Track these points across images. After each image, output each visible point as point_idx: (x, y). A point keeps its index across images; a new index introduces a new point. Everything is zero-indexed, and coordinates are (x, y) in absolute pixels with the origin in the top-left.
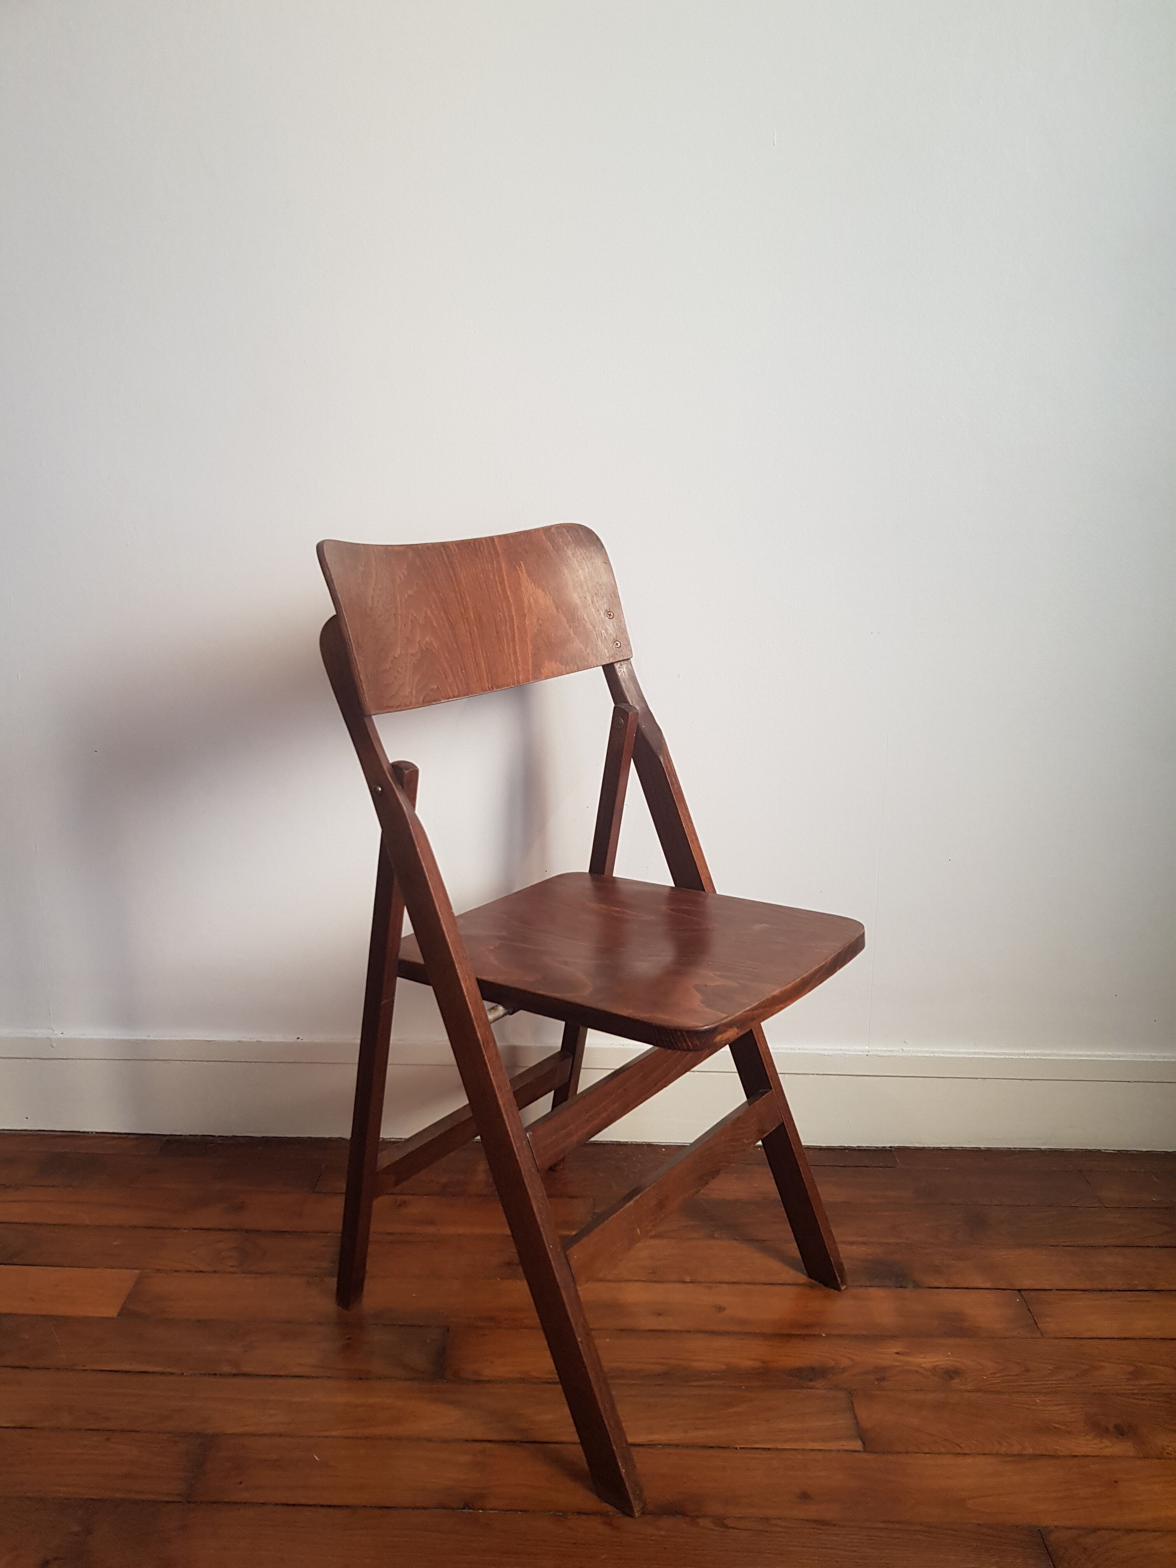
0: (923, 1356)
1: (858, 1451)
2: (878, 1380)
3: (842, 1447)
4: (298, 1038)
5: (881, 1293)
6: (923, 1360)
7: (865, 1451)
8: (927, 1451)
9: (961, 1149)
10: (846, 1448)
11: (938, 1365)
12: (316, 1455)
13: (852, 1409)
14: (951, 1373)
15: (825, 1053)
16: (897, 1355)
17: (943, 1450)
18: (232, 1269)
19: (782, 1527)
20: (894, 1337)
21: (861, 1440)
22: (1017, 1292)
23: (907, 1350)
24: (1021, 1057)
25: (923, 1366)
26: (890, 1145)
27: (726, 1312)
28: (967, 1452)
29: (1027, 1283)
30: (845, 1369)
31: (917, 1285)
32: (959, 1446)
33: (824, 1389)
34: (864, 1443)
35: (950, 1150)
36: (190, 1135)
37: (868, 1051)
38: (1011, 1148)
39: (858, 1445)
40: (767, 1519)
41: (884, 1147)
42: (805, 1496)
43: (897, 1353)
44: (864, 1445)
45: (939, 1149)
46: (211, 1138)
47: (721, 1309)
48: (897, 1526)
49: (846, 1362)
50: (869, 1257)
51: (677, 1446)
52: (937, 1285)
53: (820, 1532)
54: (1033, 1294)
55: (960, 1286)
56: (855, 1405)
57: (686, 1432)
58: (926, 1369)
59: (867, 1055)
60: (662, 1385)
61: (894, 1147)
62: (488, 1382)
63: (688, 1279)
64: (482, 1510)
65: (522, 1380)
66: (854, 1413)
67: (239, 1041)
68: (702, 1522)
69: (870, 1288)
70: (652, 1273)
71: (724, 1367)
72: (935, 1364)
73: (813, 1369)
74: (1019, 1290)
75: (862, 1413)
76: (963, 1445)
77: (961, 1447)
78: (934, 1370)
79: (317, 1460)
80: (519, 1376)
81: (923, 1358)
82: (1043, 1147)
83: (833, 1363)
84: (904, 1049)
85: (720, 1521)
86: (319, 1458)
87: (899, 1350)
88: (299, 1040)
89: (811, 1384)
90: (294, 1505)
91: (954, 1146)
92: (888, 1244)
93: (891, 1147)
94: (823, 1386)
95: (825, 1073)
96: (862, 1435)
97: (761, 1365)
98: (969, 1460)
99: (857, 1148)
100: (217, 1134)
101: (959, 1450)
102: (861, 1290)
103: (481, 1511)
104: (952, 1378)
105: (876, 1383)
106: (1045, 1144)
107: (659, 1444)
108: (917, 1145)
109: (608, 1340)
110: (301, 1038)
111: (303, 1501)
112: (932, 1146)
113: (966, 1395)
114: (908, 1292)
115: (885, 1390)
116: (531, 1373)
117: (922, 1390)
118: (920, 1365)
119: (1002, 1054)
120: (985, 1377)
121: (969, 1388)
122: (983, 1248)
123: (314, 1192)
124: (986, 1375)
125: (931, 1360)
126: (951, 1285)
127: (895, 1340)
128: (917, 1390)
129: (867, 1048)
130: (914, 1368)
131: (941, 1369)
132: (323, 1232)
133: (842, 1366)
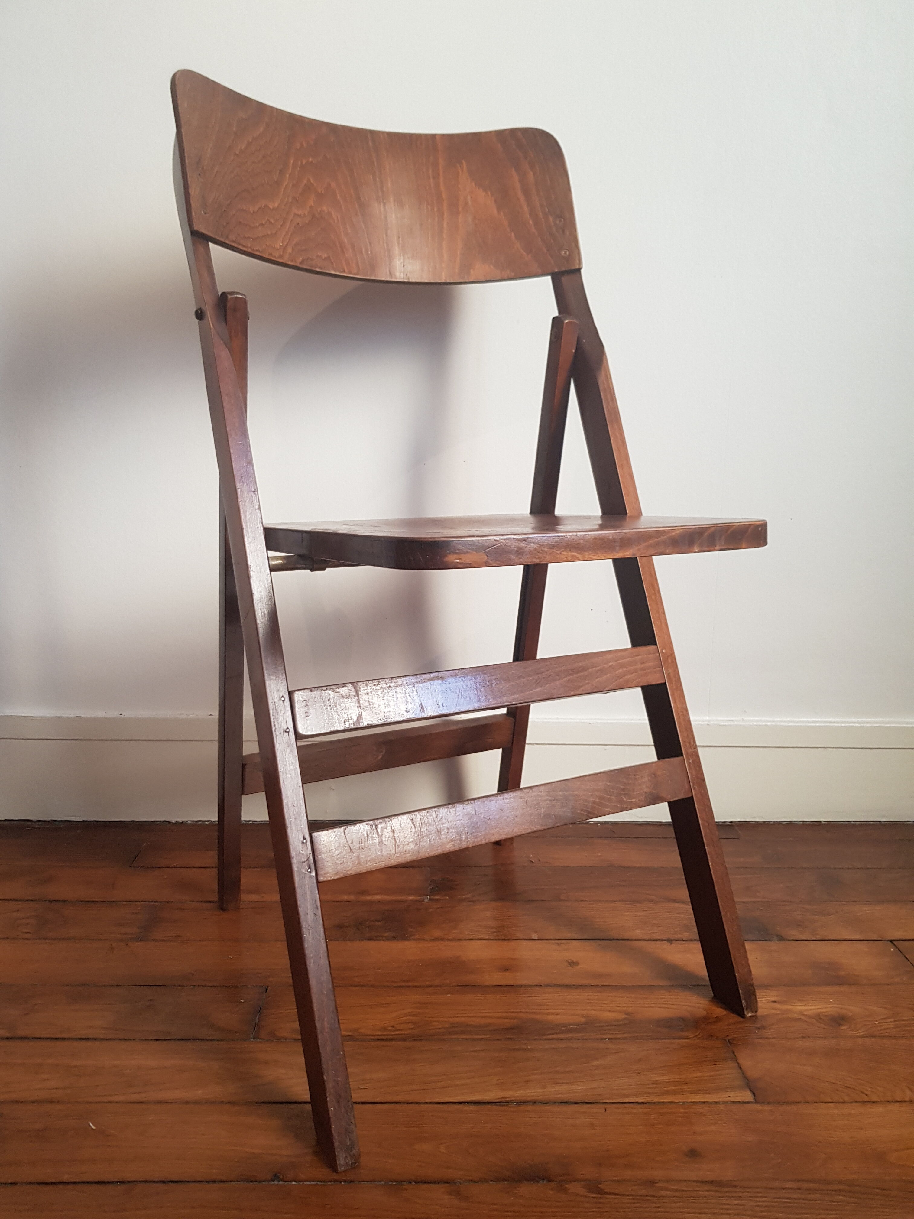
0: (803, 1004)
1: (748, 1103)
2: (757, 1028)
3: (729, 1098)
4: (121, 714)
7: (756, 1102)
8: (830, 1100)
9: (801, 823)
10: (732, 1099)
11: (821, 1012)
12: (92, 1123)
13: (734, 1059)
14: (839, 1020)
16: (774, 1004)
17: (846, 1098)
18: (27, 936)
19: (671, 1190)
20: (766, 987)
21: (751, 1090)
22: (890, 943)
23: (785, 999)
25: (805, 1013)
26: (730, 820)
27: (580, 966)
28: (875, 1100)
29: (897, 934)
30: (718, 1019)
31: (781, 939)
32: (864, 1093)
33: (699, 1038)
34: (754, 1094)
35: (791, 824)
37: (708, 721)
38: (850, 822)
39: (748, 1096)
40: (652, 1183)
41: (725, 822)
42: (693, 1154)
43: (775, 1002)
44: (754, 1096)
45: (780, 823)
46: (28, 823)
47: (573, 964)
48: (812, 1185)
49: (718, 1012)
51: (534, 1102)
52: (802, 937)
53: (720, 1195)
54: (907, 943)
55: (826, 938)
56: (736, 1054)
57: (544, 1087)
58: (809, 1017)
59: (708, 724)
60: (511, 1039)
61: (735, 822)
63: (535, 936)
64: (296, 1182)
66: (738, 1063)
67: (59, 717)
68: (572, 1187)
70: (495, 932)
71: (583, 1020)
72: (819, 1011)
73: (682, 1019)
74: (891, 941)
75: (747, 1063)
76: (868, 1093)
77: (866, 1095)
78: (819, 1017)
79: (92, 1129)
81: (804, 1006)
82: (883, 820)
83: (703, 1013)
84: (744, 719)
85: (594, 1187)
86: (95, 1126)
87: (775, 998)
88: (122, 716)
89: (684, 1034)
90: (54, 1183)
91: (795, 820)
92: (744, 902)
93: (731, 822)
94: (697, 1035)
96: (749, 1084)
97: (626, 1016)
98: (879, 1109)
100: (34, 818)
101: (866, 1098)
103: (294, 1183)
104: (841, 1025)
105: (757, 1032)
106: (884, 816)
107: (512, 1102)
108: (758, 820)
109: (449, 995)
110: (123, 714)
111: (66, 1178)
112: (772, 820)
113: (860, 1041)
114: (774, 945)
115: (767, 1038)
116: (360, 1031)
117: (809, 1037)
118: (801, 1013)
119: (843, 722)
120: (877, 1023)
121: (862, 1034)
122: (845, 904)
123: (130, 867)
124: (876, 1021)
125: (813, 1007)
126: (818, 937)
127: (769, 990)
128: (803, 1037)
129: (707, 718)
130: (796, 1016)
131: (826, 1016)
132: (136, 902)
133: (715, 1016)
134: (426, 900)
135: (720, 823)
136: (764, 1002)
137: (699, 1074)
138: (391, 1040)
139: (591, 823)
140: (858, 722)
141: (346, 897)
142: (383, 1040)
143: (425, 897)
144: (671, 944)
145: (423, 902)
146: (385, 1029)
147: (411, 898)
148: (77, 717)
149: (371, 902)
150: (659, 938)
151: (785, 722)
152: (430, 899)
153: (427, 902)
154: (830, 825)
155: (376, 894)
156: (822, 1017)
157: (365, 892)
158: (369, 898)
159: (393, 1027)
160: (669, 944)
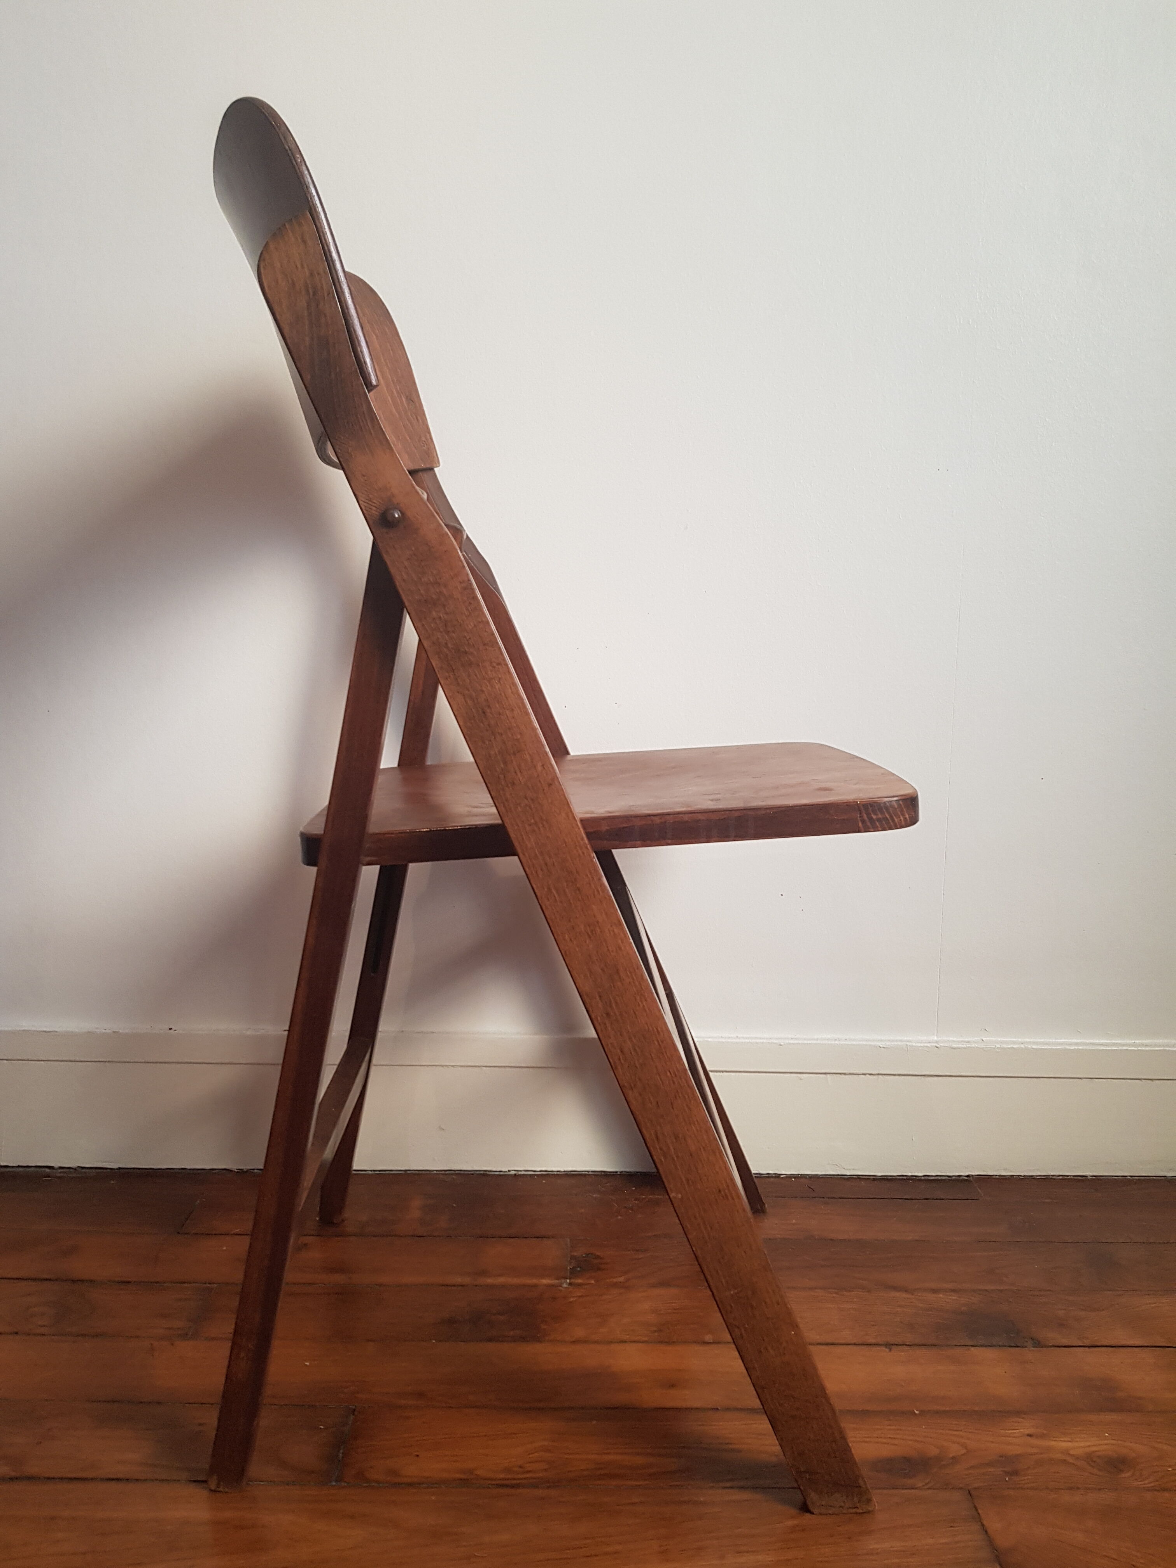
0: (1069, 1439)
2: (1007, 1473)
4: (171, 1029)
5: (990, 1354)
6: (1069, 1444)
9: (1061, 1177)
11: (1093, 1452)
13: (978, 1518)
14: (1118, 1464)
15: (880, 1044)
16: (1030, 1438)
18: (42, 1330)
20: (1018, 1413)
21: (1000, 1564)
23: (1045, 1432)
24: (1140, 1048)
25: (1071, 1452)
26: (967, 1174)
30: (955, 1460)
31: (1038, 1344)
33: (929, 1489)
36: (19, 1166)
37: (937, 1042)
38: (1127, 1176)
43: (1030, 1435)
45: (1032, 1177)
46: (48, 1170)
49: (955, 1450)
50: (963, 1308)
52: (1065, 1342)
55: (1099, 1344)
56: (980, 1511)
58: (1077, 1458)
59: (936, 1047)
61: (972, 1175)
62: (411, 1485)
63: (708, 1338)
65: (464, 1482)
66: (983, 1525)
67: (90, 1032)
69: (972, 1349)
70: (655, 1331)
72: (1089, 1449)
73: (907, 1460)
75: (994, 1525)
78: (1090, 1458)
80: (458, 1476)
81: (1070, 1442)
82: (1170, 1174)
83: (934, 1451)
84: (984, 1039)
87: (1031, 1431)
88: (171, 1031)
89: (910, 1482)
92: (987, 1291)
93: (968, 1176)
94: (926, 1484)
95: (881, 1072)
96: (997, 1556)
99: (923, 1178)
100: (56, 1164)
102: (958, 1351)
104: (1121, 1471)
105: (1007, 1479)
108: (1003, 1173)
112: (1022, 1174)
113: (1148, 1496)
114: (1030, 1354)
115: (1022, 1488)
116: (478, 1472)
117: (1078, 1488)
118: (1066, 1452)
119: (1114, 1045)
120: (1170, 1469)
121: (1149, 1485)
122: (1120, 1295)
123: (178, 1233)
124: (1170, 1466)
125: (1082, 1444)
126: (1087, 1342)
127: (1023, 1418)
128: (1071, 1489)
129: (936, 1038)
130: (1059, 1456)
131: (1099, 1457)
132: (185, 1283)
133: (951, 1456)
134: (565, 1285)
135: (954, 1178)
136: (1017, 1435)
137: (931, 1541)
138: (517, 1486)
139: (781, 1176)
140: (1134, 1045)
141: (459, 1280)
142: (507, 1486)
143: (563, 1281)
144: (890, 1350)
145: (561, 1288)
146: (508, 1470)
147: (545, 1281)
148: (114, 1032)
149: (492, 1287)
150: (873, 1341)
151: (1037, 1043)
152: (570, 1284)
153: (566, 1288)
154: (1098, 1181)
155: (500, 1275)
156: (1094, 1459)
157: (484, 1273)
158: (490, 1281)
159: (520, 1467)
160: (887, 1350)
